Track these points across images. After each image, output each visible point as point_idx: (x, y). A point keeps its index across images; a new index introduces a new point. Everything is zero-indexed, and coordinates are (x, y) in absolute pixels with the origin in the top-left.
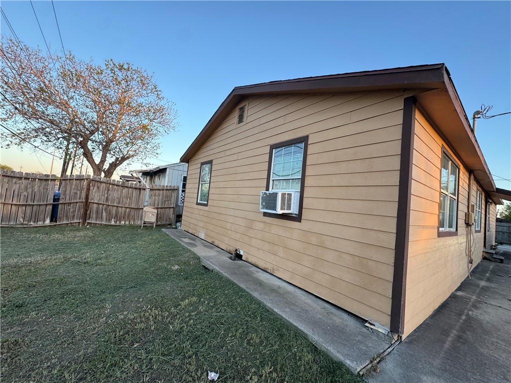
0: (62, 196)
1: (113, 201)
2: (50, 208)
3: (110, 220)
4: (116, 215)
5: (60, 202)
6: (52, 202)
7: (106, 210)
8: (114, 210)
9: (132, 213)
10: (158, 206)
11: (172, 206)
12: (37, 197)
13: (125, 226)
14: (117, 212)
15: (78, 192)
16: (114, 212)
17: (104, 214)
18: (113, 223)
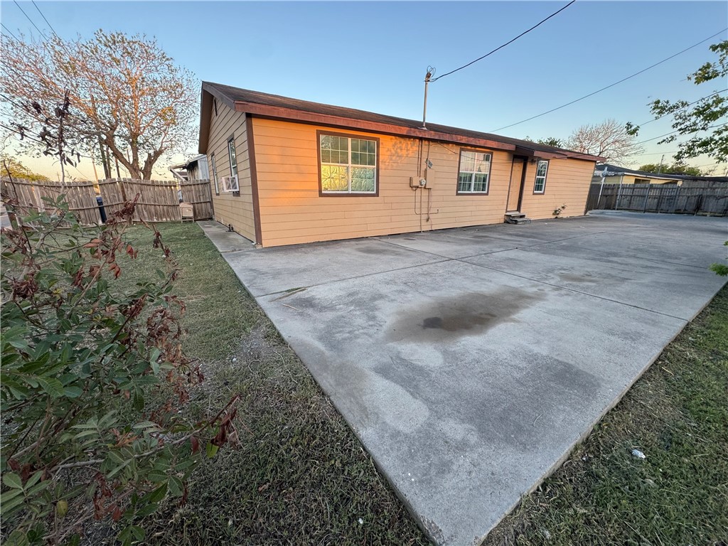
0: (103, 200)
1: (149, 200)
2: (97, 211)
3: (152, 218)
4: (156, 214)
5: (104, 205)
6: (97, 205)
7: (145, 209)
8: (152, 208)
9: (170, 209)
10: (193, 201)
11: (208, 200)
12: (84, 203)
13: (167, 222)
14: (156, 210)
15: (116, 195)
16: (153, 210)
17: (145, 213)
18: (155, 220)
